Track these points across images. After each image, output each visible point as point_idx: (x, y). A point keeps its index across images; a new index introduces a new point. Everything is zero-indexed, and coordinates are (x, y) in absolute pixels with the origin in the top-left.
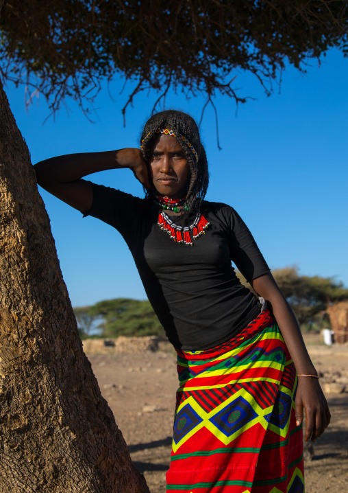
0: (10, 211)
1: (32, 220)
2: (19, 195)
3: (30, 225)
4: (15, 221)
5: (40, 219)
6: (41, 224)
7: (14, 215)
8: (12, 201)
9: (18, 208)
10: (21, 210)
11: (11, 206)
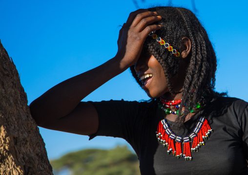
0: (4, 148)
1: (28, 153)
2: (13, 127)
3: (27, 158)
4: (10, 158)
5: (37, 148)
6: (37, 155)
7: (9, 152)
8: (6, 137)
9: (13, 143)
10: (16, 143)
11: (5, 143)
